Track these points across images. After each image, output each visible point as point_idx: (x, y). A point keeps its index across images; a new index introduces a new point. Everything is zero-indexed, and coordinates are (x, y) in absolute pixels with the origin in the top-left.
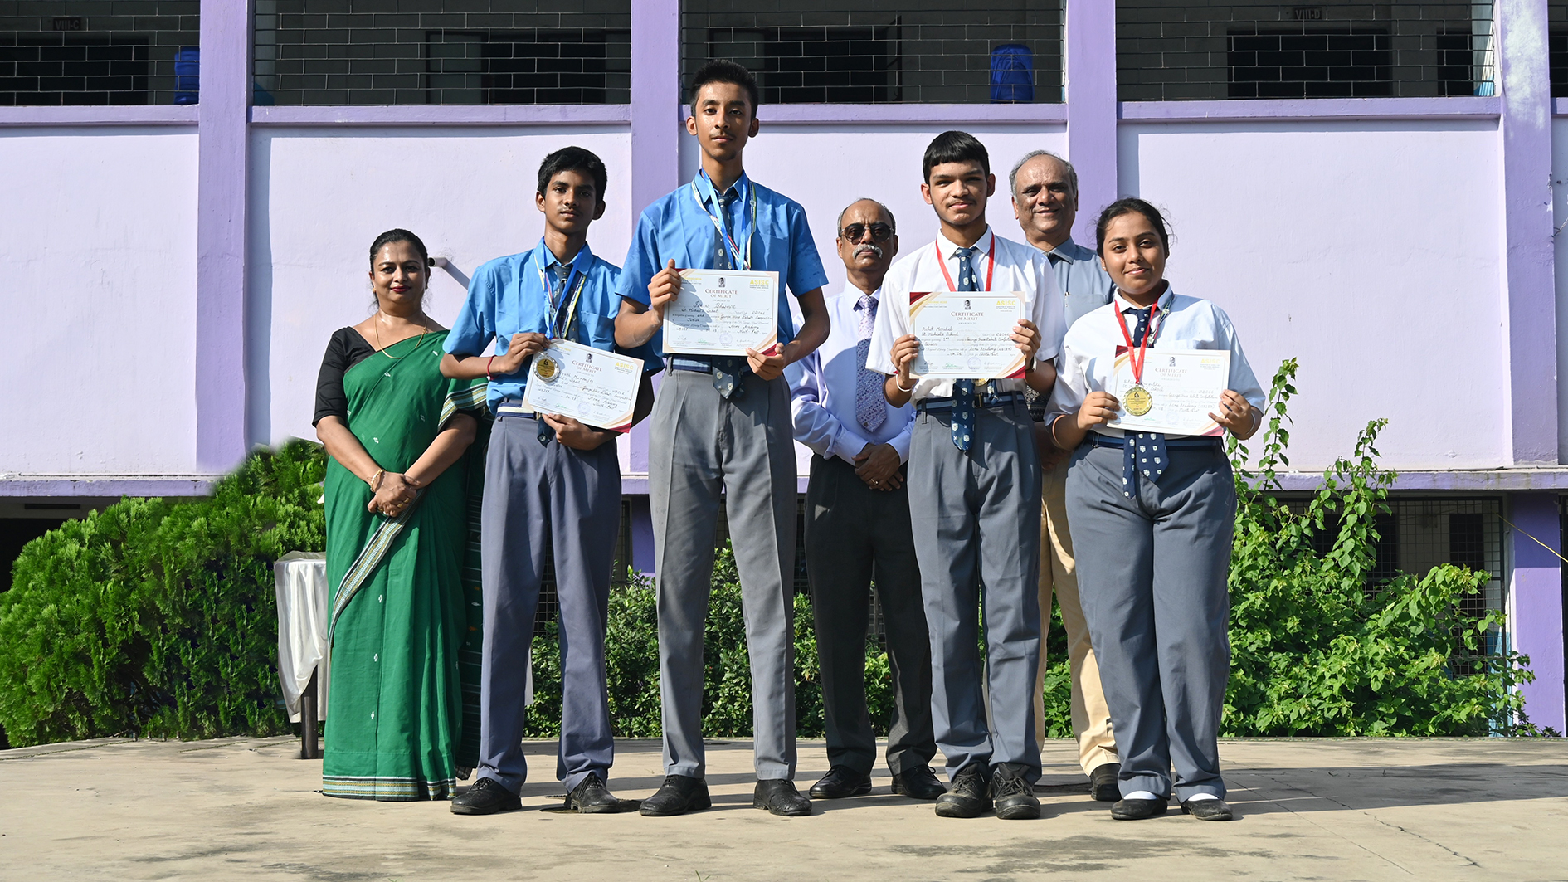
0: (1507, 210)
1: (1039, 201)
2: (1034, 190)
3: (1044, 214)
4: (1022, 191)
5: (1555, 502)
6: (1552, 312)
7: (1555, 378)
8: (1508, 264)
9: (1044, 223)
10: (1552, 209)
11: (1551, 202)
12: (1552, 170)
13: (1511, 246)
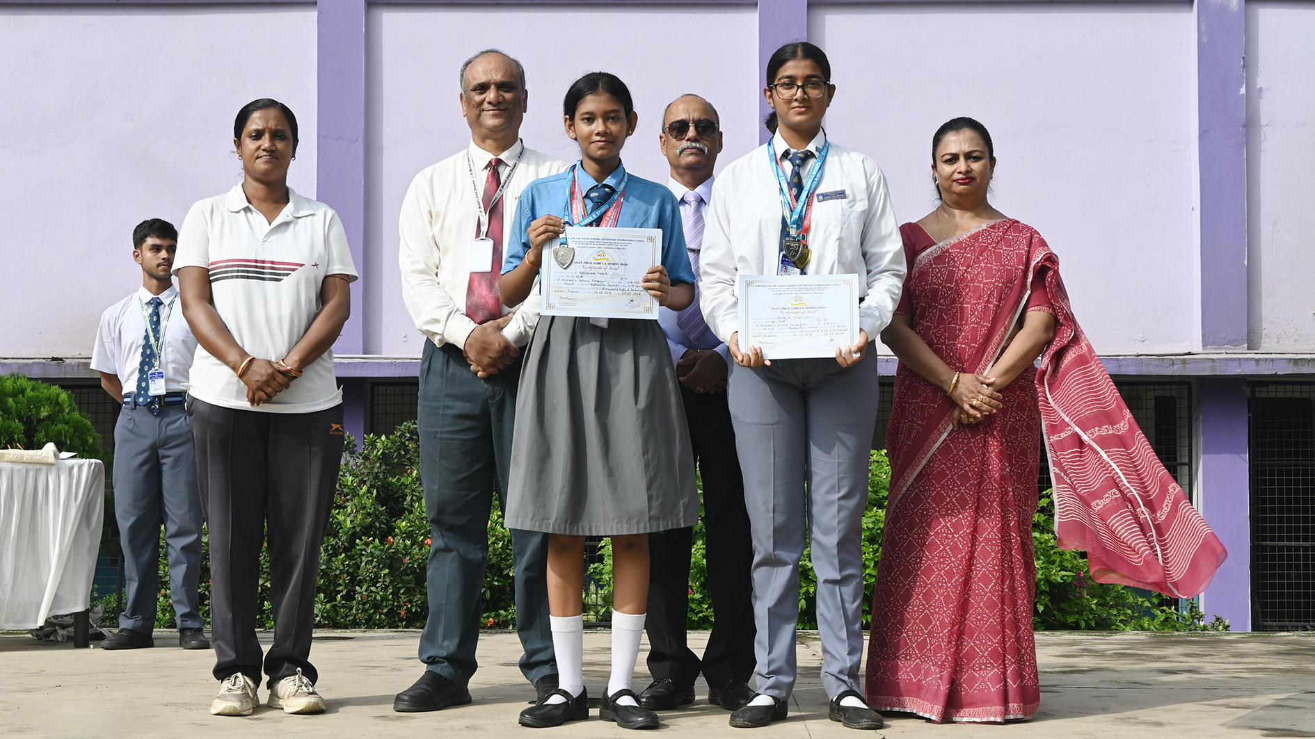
0: (1199, 93)
1: (487, 99)
2: (483, 88)
3: (491, 112)
4: (470, 88)
5: (1243, 388)
6: (1244, 196)
7: (1246, 262)
8: (1199, 148)
9: (490, 120)
10: (1245, 92)
11: (1244, 85)
12: (1245, 53)
13: (1203, 130)
